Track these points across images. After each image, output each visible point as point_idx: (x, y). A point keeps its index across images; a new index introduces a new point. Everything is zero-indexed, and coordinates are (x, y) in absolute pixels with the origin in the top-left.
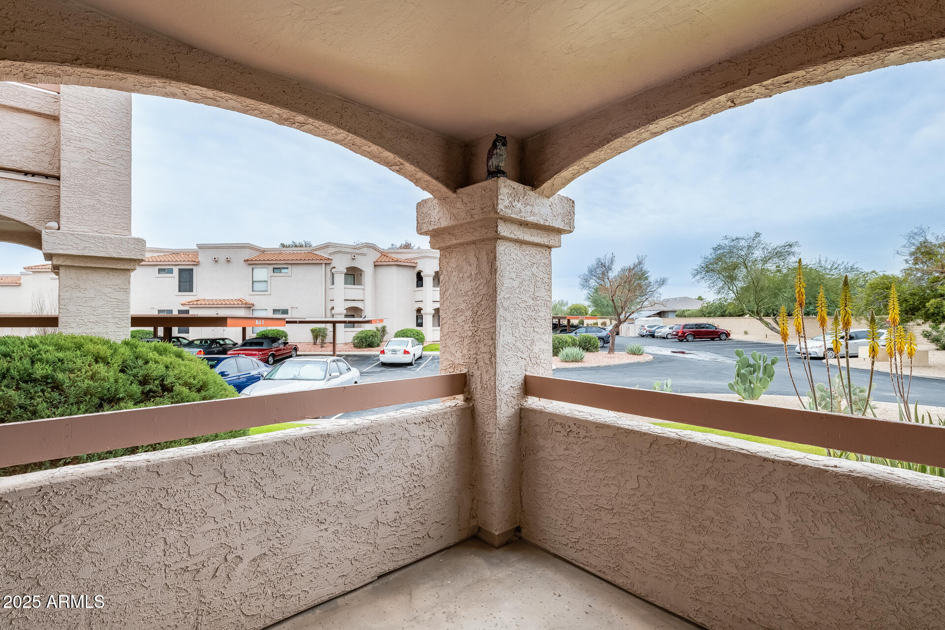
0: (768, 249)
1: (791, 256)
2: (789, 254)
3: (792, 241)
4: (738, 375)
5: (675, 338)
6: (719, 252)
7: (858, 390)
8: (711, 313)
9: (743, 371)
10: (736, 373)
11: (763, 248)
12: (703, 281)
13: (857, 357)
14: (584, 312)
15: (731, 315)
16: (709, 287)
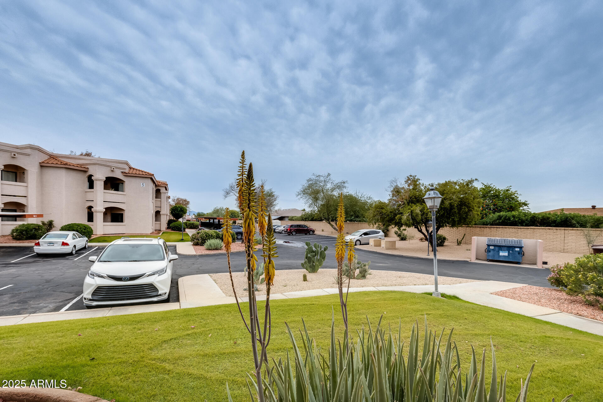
0: (334, 184)
1: (344, 189)
2: (343, 188)
3: (345, 180)
4: (306, 258)
5: (286, 233)
6: (310, 183)
7: (363, 265)
8: (306, 219)
9: (309, 255)
10: (305, 256)
11: (332, 183)
12: (301, 199)
13: (369, 244)
14: (237, 215)
15: (316, 220)
16: (305, 203)
